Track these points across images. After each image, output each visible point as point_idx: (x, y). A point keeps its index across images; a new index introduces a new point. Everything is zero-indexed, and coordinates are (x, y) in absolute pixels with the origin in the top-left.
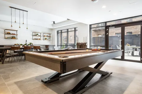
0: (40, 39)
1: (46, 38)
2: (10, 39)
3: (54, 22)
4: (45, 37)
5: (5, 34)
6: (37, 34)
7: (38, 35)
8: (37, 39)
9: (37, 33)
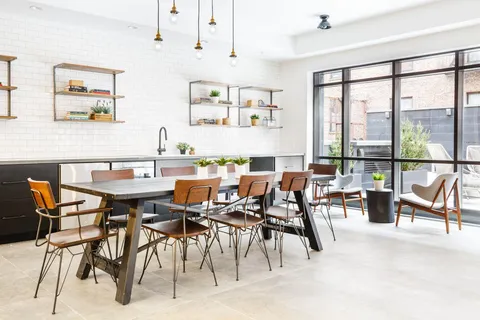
0: (224, 122)
1: (254, 117)
2: (82, 120)
3: (324, 18)
4: (251, 112)
5: (55, 93)
6: (214, 94)
7: (216, 99)
8: (214, 122)
9: (210, 89)
